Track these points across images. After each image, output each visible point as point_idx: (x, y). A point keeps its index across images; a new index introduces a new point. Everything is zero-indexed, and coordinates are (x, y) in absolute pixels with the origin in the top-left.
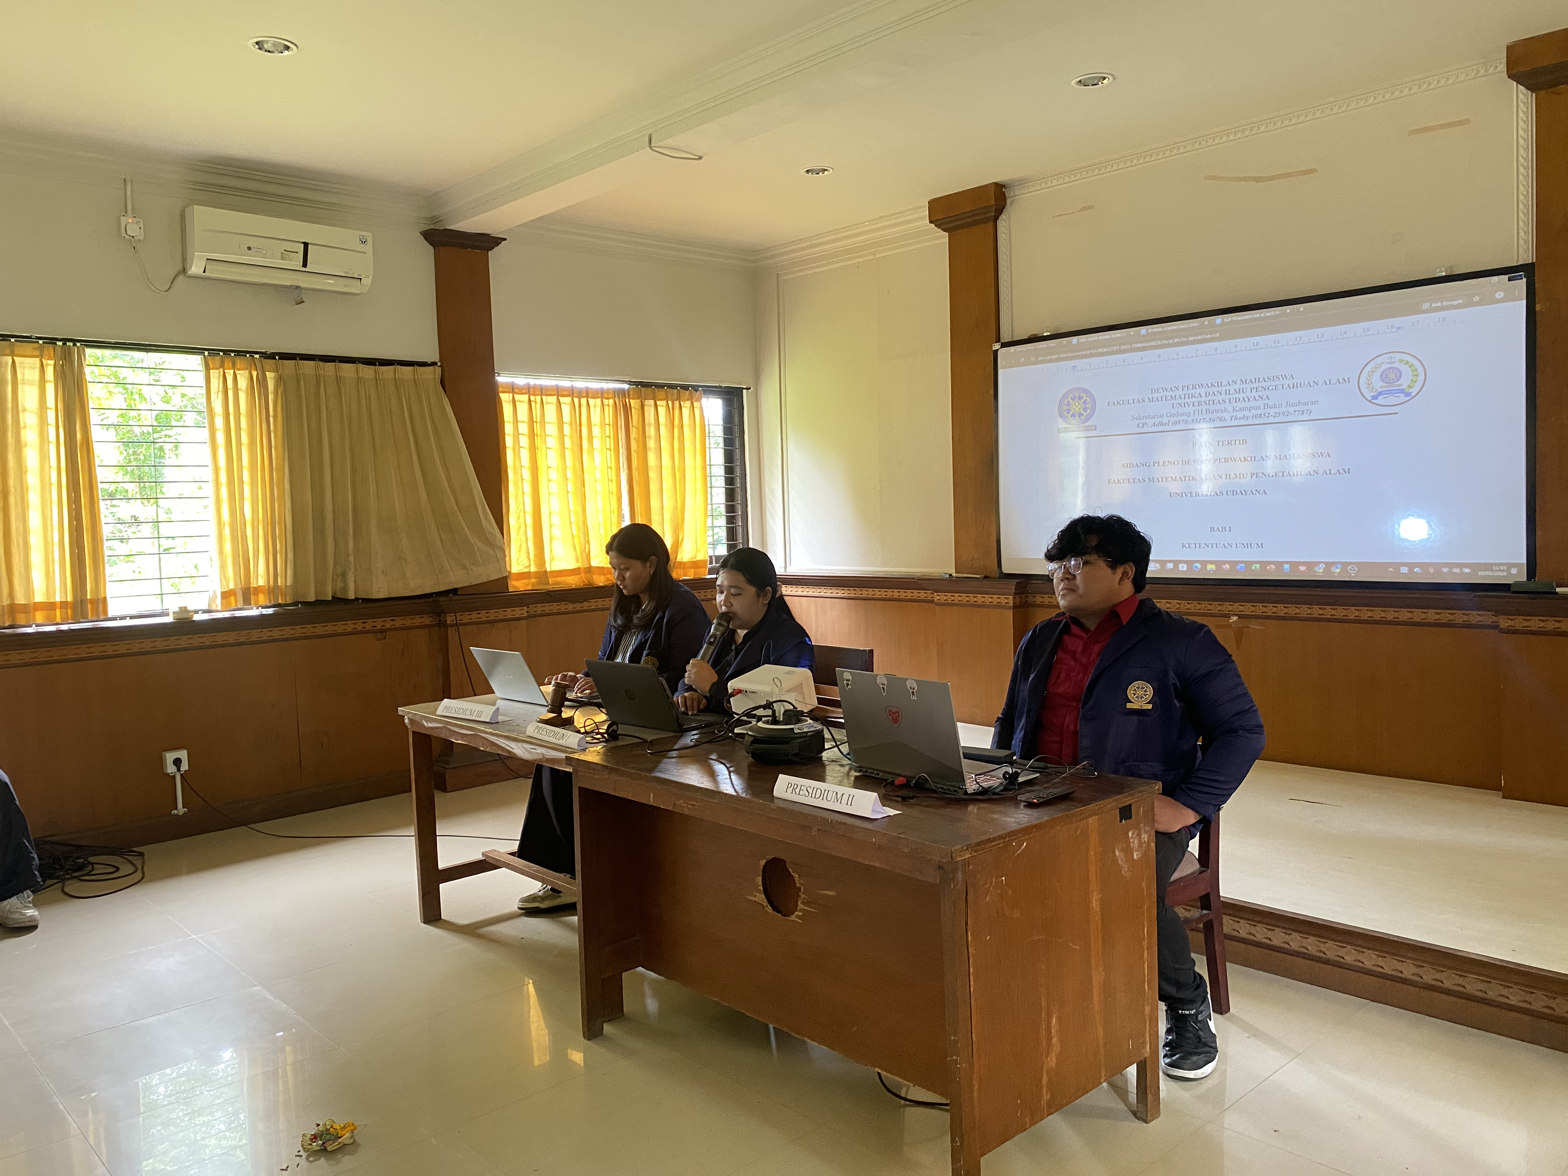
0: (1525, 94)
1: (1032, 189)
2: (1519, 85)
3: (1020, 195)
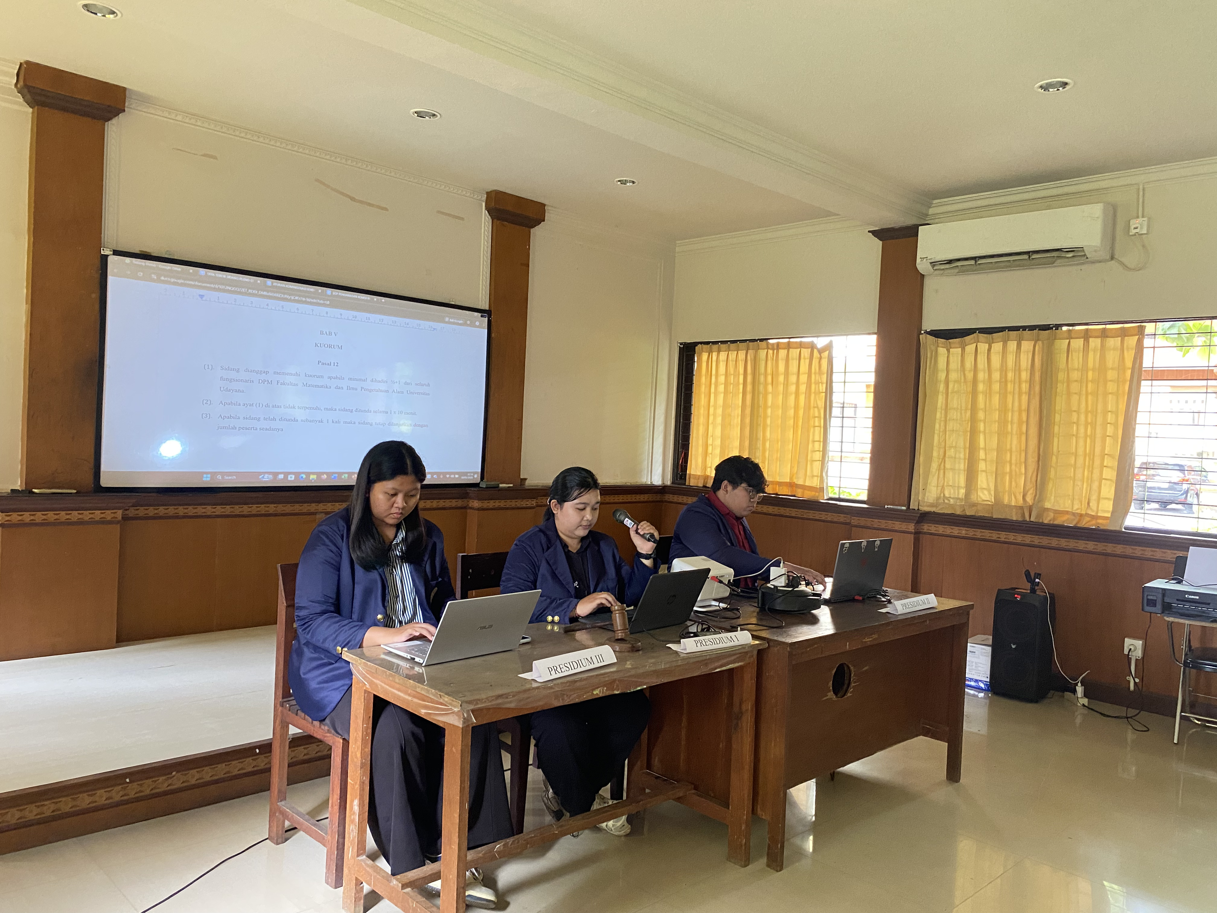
0: (488, 218)
2: (487, 212)
3: (137, 110)
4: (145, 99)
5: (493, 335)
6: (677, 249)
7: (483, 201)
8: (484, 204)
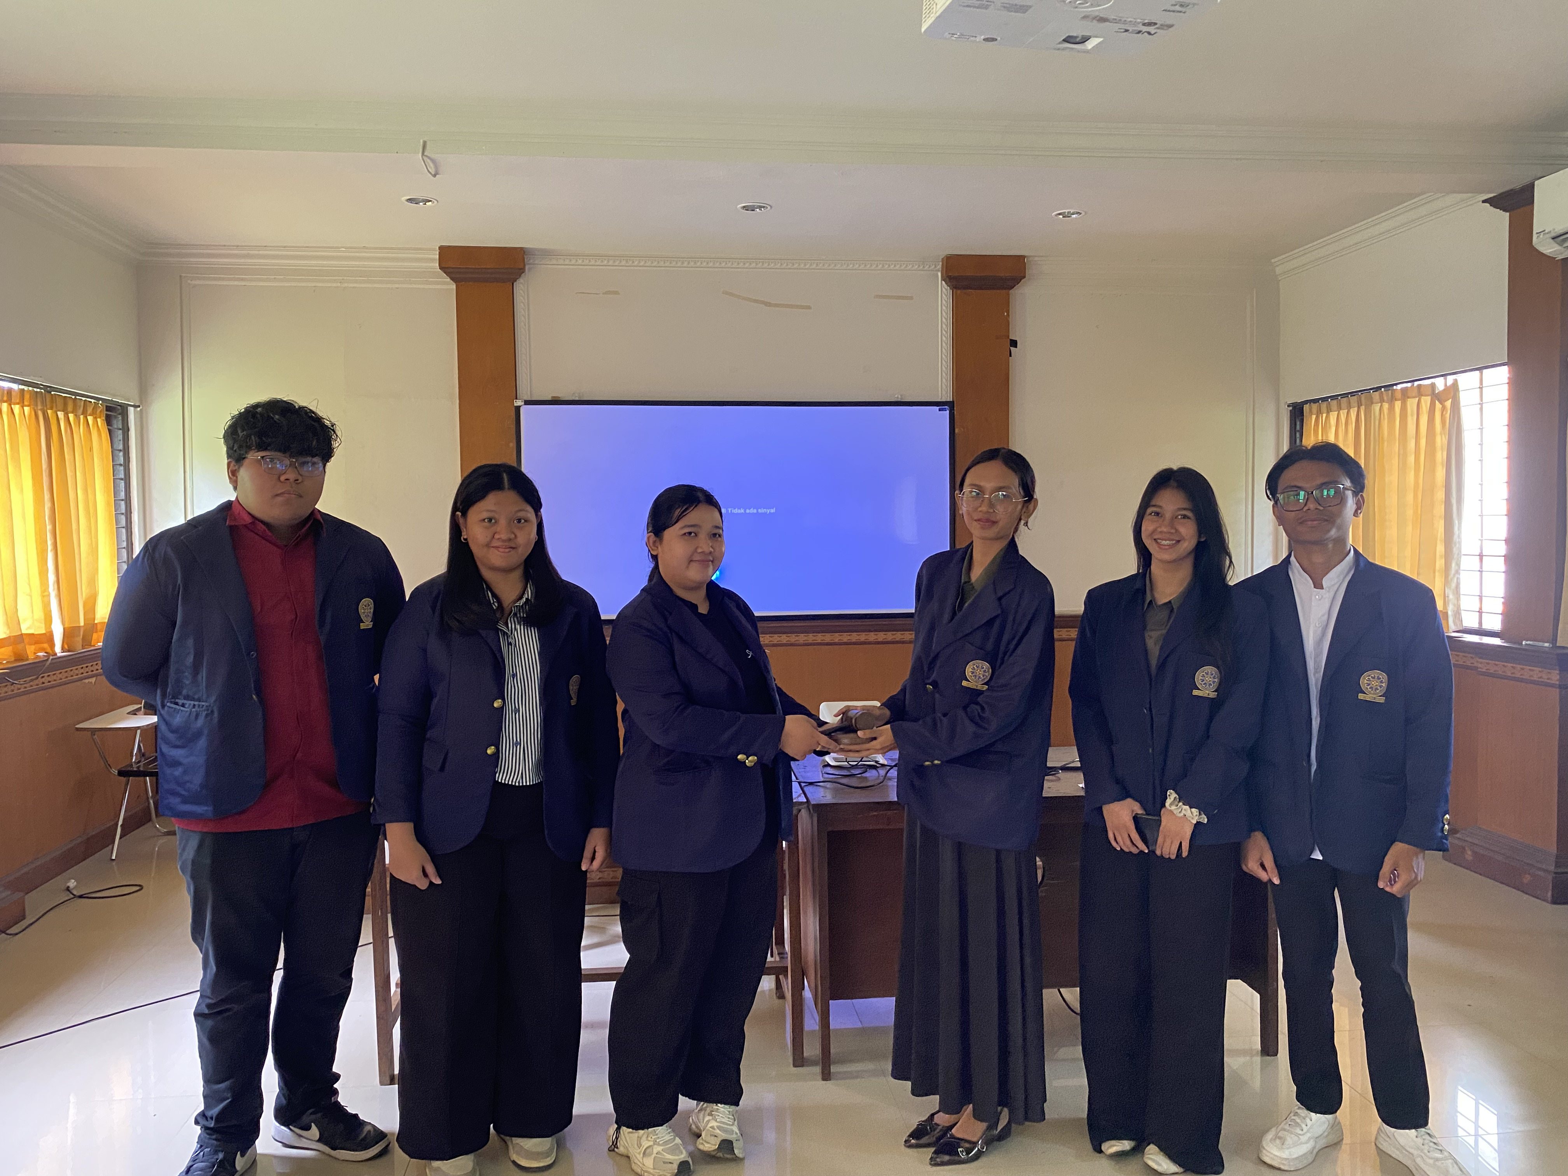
0: (946, 290)
1: (554, 262)
2: (944, 282)
3: (541, 264)
4: (546, 253)
5: (957, 431)
6: (1278, 270)
7: (938, 271)
8: (940, 274)
